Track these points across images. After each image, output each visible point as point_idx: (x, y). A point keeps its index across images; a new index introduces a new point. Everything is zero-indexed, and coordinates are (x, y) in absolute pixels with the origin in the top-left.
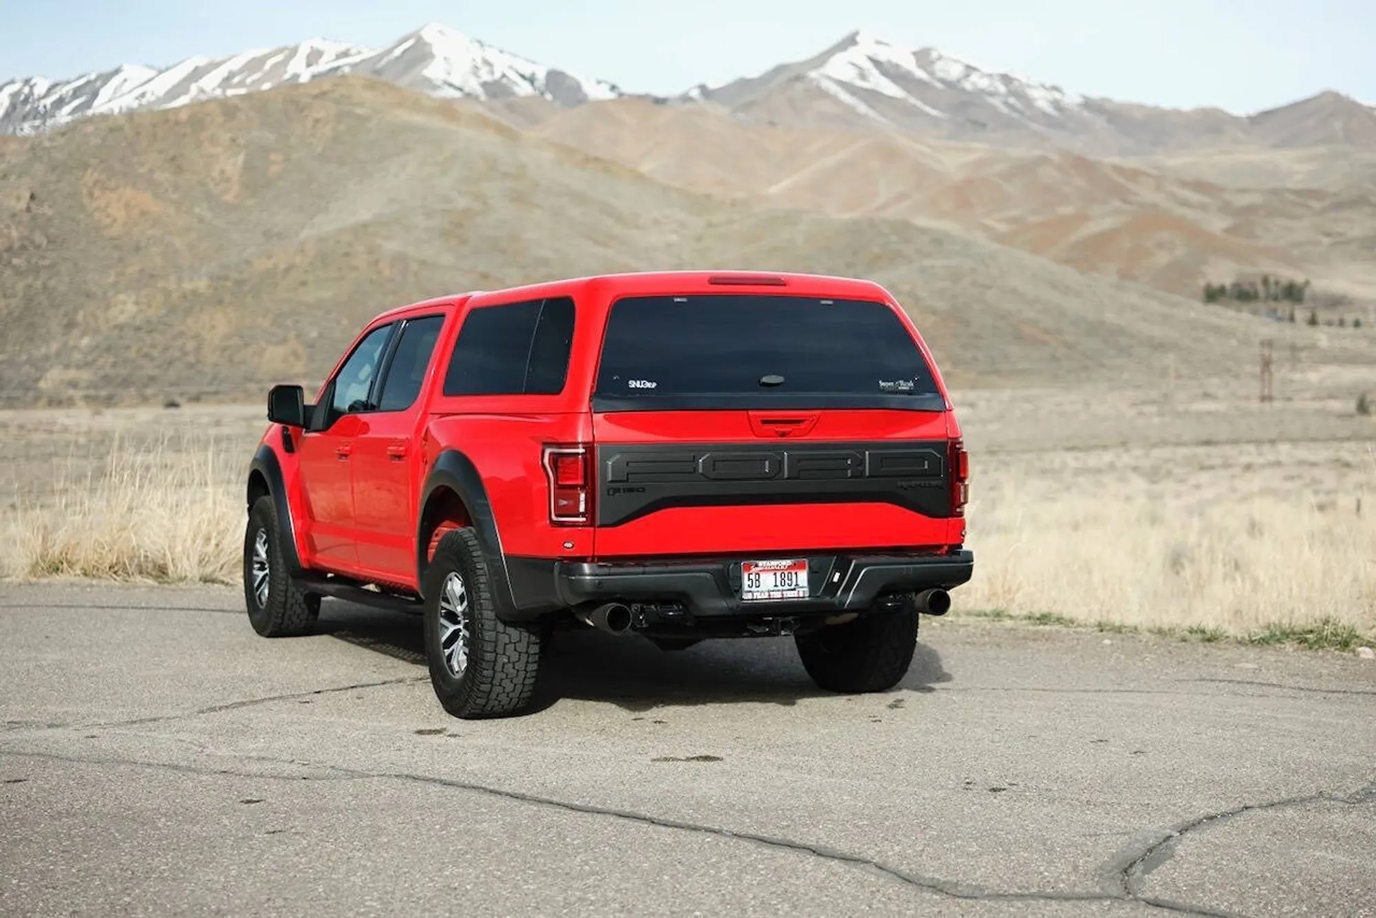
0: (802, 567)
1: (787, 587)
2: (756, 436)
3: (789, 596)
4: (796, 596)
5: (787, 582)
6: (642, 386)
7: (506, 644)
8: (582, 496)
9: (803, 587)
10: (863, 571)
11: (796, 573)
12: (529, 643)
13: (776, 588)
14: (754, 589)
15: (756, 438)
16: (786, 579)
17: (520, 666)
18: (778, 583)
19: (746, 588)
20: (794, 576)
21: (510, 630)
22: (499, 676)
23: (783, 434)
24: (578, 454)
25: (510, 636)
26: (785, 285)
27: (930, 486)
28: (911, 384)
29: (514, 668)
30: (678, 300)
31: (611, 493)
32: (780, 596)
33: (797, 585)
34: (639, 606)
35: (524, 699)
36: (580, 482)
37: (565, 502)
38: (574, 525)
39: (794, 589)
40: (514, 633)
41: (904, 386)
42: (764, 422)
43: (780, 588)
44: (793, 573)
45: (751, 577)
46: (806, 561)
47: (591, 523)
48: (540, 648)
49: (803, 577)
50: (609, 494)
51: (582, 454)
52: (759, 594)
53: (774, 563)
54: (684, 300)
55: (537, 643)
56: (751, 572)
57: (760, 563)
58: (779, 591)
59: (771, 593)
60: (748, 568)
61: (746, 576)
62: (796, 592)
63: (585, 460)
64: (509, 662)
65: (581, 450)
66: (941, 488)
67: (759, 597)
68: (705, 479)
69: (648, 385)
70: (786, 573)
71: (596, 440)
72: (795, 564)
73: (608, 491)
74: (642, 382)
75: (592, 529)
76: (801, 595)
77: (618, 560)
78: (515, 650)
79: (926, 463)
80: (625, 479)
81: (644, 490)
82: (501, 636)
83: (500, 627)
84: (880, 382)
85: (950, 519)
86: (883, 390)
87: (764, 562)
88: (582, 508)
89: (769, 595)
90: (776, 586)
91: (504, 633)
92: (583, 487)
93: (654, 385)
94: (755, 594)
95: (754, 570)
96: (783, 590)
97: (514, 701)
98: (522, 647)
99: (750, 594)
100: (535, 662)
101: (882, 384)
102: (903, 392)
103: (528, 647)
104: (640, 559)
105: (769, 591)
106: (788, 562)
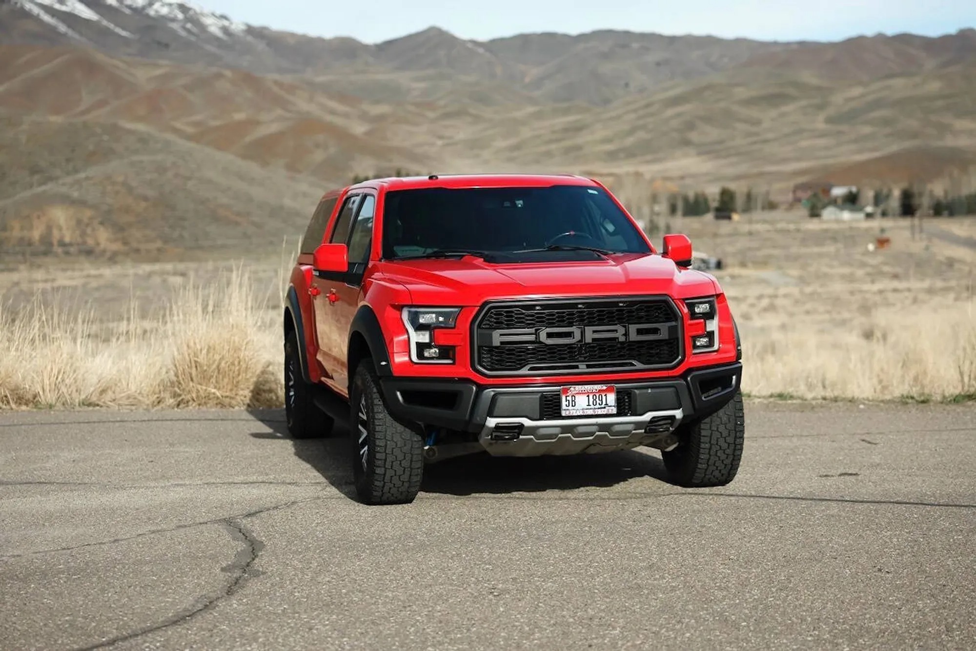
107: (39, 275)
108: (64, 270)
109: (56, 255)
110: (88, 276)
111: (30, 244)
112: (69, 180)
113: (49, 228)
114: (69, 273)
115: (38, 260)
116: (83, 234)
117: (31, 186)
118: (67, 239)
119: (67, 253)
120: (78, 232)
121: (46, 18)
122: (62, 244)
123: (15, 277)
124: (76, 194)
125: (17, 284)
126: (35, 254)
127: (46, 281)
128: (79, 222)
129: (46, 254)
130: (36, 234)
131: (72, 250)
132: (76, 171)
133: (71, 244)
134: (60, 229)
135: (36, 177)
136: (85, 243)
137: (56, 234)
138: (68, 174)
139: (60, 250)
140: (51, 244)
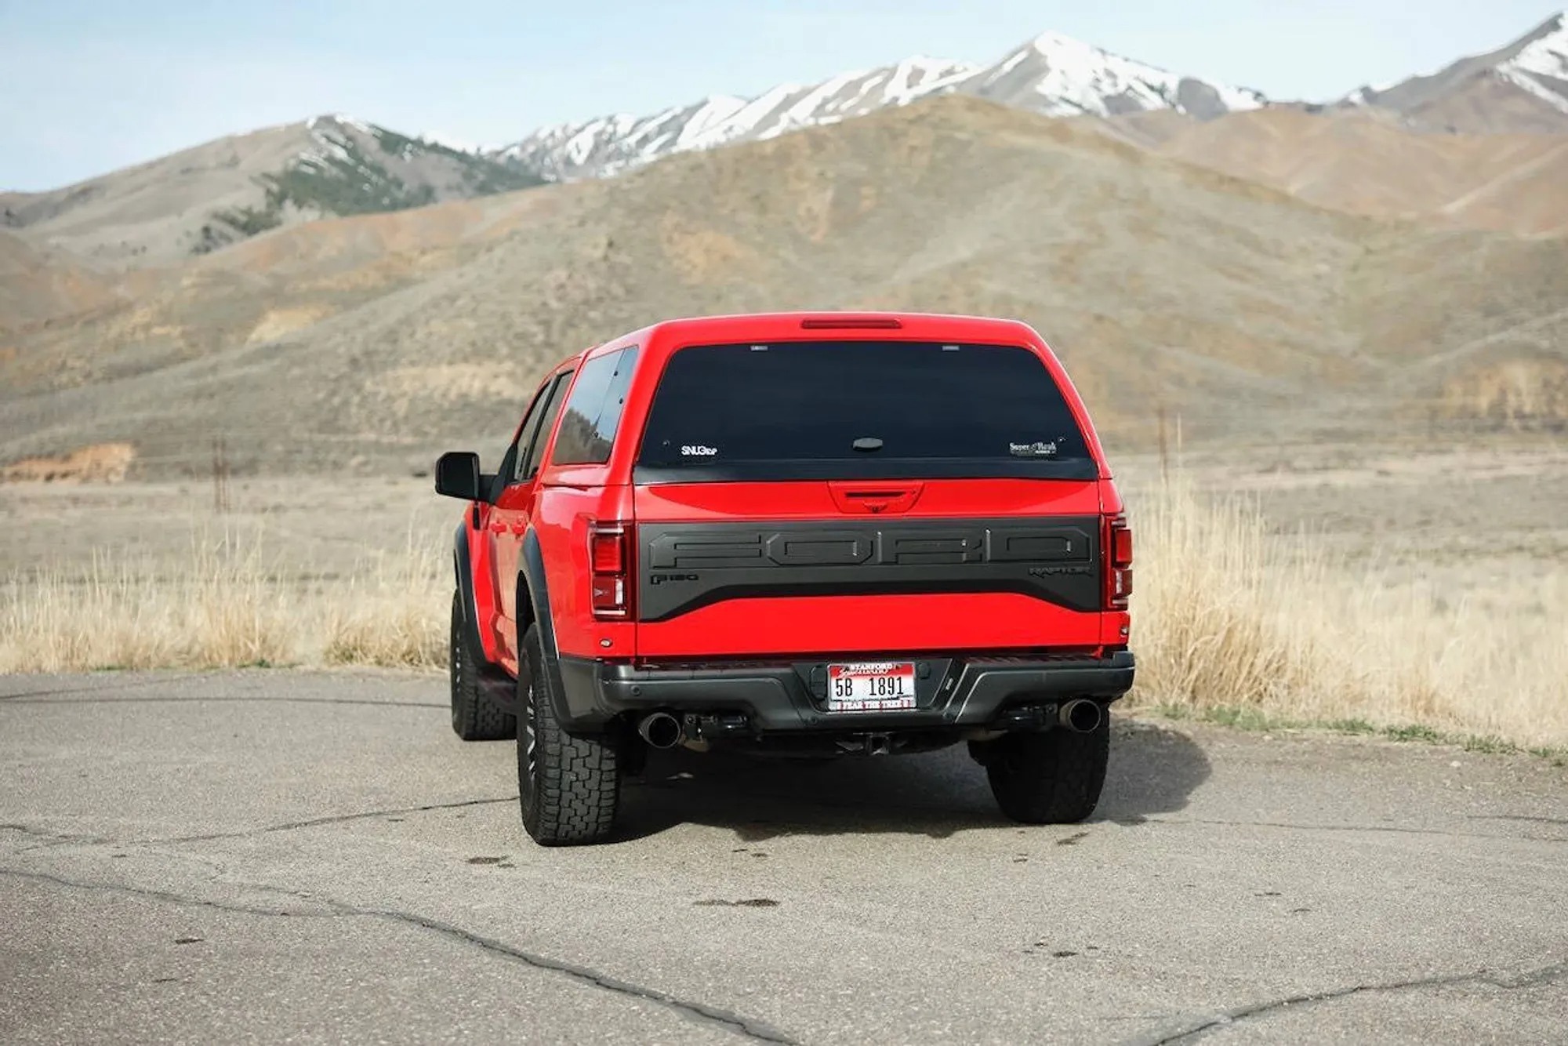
0: (906, 671)
1: (887, 695)
2: (841, 511)
3: (889, 706)
4: (899, 706)
5: (887, 689)
6: (699, 453)
7: (572, 759)
8: (619, 585)
9: (908, 696)
10: (980, 677)
11: (900, 679)
12: (601, 758)
13: (873, 697)
14: (844, 697)
15: (840, 514)
16: (886, 685)
17: (592, 784)
18: (876, 691)
19: (834, 697)
20: (897, 683)
21: (577, 742)
22: (567, 796)
23: (876, 510)
24: (616, 534)
25: (577, 749)
26: (900, 327)
27: (1074, 573)
28: (1053, 446)
29: (584, 786)
30: (757, 348)
31: (655, 581)
32: (878, 707)
33: (900, 693)
34: (694, 716)
35: (603, 823)
36: (617, 568)
37: (601, 593)
38: (611, 619)
39: (897, 698)
40: (583, 746)
41: (1043, 449)
42: (850, 495)
43: (879, 696)
44: (895, 679)
45: (840, 683)
46: (913, 664)
47: (632, 616)
48: (617, 765)
49: (908, 684)
50: (652, 582)
51: (621, 534)
52: (850, 704)
53: (870, 666)
54: (764, 348)
55: (611, 759)
56: (840, 677)
57: (852, 666)
58: (876, 700)
59: (867, 703)
60: (836, 672)
61: (833, 682)
62: (899, 702)
63: (623, 541)
64: (577, 780)
65: (620, 530)
66: (1091, 576)
67: (849, 708)
68: (774, 564)
69: (707, 451)
70: (886, 680)
71: (637, 517)
72: (897, 667)
73: (652, 578)
74: (699, 448)
75: (633, 624)
76: (906, 705)
77: (666, 662)
78: (584, 766)
79: (1069, 544)
80: (673, 563)
81: (696, 578)
82: (565, 749)
83: (566, 739)
84: (1011, 445)
85: (1103, 613)
86: (1015, 456)
87: (858, 665)
88: (619, 599)
89: (864, 706)
90: (873, 694)
91: (570, 745)
92: (621, 574)
93: (714, 451)
94: (845, 704)
95: (843, 674)
96: (883, 699)
97: (593, 826)
98: (592, 762)
99: (839, 704)
100: (611, 781)
101: (1013, 447)
102: (1042, 457)
103: (600, 763)
104: (694, 662)
105: (863, 701)
106: (888, 665)
107: (1482, 458)
108: (1518, 452)
109: (1511, 431)
110: (1553, 462)
111: (1474, 416)
112: (1538, 323)
113: (1503, 392)
114: (1526, 458)
115: (1484, 439)
116: (1552, 401)
117: (1485, 333)
118: (1527, 409)
119: (1526, 429)
120: (1544, 398)
121: (1542, 93)
122: (1520, 415)
123: (1447, 461)
124: (1545, 344)
125: (1447, 471)
126: (1480, 430)
127: (1490, 468)
128: (1547, 384)
129: (1495, 429)
130: (1484, 402)
131: (1533, 424)
132: (1551, 310)
133: (1533, 416)
134: (1518, 394)
135: (1492, 322)
136: (1552, 413)
137: (1512, 399)
138: (1539, 314)
139: (1516, 424)
140: (1504, 416)
